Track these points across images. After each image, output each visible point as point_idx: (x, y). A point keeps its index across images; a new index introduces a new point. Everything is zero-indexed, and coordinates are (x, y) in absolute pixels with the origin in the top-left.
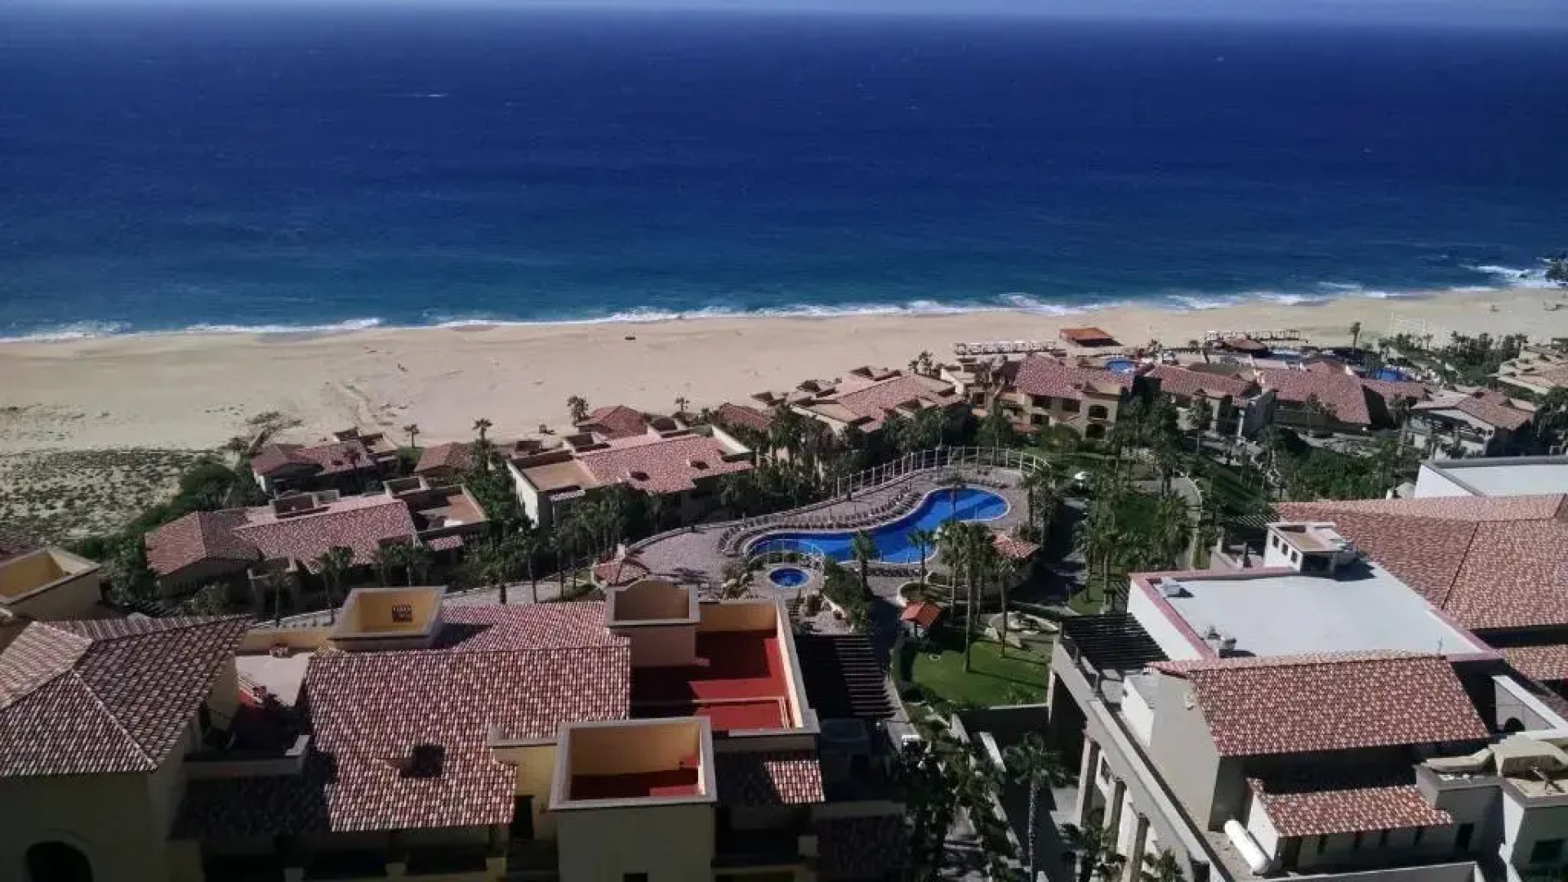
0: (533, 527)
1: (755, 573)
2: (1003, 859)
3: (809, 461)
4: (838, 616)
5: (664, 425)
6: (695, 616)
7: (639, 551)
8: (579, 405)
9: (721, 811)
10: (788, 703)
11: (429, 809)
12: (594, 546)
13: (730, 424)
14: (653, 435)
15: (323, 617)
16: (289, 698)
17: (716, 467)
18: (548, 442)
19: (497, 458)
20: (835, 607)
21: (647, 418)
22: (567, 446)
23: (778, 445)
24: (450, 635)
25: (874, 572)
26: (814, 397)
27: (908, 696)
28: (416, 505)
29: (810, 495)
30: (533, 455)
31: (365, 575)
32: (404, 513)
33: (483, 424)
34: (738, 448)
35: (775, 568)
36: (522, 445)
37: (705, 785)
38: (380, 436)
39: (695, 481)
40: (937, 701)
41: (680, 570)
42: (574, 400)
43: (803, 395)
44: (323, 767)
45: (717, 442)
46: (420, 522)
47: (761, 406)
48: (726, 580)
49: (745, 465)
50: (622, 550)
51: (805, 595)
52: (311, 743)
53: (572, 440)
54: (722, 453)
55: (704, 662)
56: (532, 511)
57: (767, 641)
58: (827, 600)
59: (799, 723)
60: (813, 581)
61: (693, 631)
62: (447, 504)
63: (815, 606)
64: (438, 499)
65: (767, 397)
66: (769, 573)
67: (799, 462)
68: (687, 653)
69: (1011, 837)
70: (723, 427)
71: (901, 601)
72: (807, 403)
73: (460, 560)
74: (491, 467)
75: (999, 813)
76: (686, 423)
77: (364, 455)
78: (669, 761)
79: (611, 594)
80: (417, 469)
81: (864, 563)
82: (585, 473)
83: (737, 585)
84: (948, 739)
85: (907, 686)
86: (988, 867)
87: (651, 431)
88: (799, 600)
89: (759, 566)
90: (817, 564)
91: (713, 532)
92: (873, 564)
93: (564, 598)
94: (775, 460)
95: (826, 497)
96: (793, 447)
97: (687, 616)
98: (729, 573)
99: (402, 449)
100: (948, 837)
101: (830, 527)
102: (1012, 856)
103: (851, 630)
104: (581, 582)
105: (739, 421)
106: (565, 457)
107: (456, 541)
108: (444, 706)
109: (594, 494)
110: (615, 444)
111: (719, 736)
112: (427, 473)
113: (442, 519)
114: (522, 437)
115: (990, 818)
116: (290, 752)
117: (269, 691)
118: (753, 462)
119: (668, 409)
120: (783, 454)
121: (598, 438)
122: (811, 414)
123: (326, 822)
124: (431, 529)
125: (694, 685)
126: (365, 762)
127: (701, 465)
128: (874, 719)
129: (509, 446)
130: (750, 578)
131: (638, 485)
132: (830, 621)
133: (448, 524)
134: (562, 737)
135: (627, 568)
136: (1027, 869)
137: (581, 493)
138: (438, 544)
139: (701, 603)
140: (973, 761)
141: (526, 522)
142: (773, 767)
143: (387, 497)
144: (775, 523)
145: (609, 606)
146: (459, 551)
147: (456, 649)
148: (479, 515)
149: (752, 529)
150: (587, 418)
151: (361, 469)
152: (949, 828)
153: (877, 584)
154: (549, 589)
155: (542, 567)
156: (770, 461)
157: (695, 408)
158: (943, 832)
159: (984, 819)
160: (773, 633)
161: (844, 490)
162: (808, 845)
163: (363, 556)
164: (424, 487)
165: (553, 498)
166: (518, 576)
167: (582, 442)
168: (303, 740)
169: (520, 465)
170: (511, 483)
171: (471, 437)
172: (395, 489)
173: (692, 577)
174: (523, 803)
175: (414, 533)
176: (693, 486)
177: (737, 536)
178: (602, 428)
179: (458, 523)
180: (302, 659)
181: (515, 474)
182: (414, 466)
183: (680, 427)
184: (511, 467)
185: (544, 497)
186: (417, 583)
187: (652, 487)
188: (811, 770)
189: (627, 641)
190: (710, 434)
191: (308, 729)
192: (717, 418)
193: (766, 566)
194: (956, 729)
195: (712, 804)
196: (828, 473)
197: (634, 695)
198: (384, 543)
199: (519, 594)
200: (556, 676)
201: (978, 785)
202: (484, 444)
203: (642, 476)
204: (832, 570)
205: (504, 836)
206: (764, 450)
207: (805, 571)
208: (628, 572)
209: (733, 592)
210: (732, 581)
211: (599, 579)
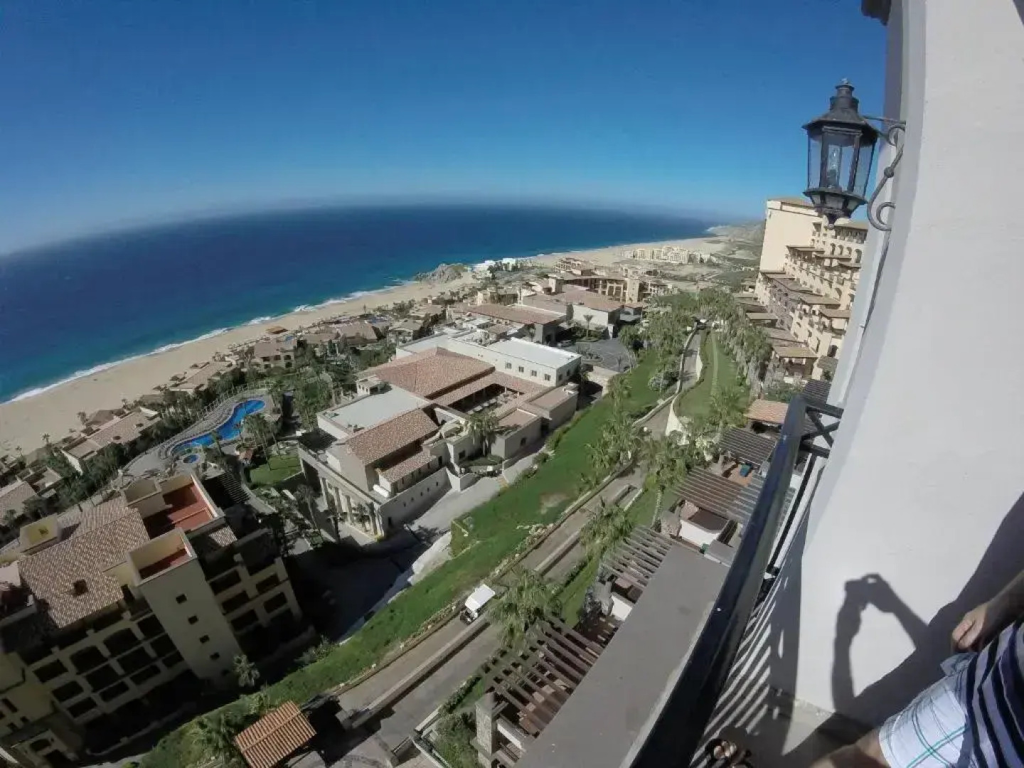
0: (81, 474)
1: (177, 462)
2: (307, 530)
3: (183, 410)
4: (215, 467)
5: (120, 413)
6: (159, 489)
7: (127, 470)
8: (83, 415)
9: (201, 560)
10: (209, 510)
11: (91, 605)
12: (108, 474)
13: (146, 404)
14: (116, 419)
15: (14, 543)
16: (17, 583)
17: (148, 424)
18: (75, 435)
19: (57, 450)
20: (213, 465)
21: (112, 412)
22: (83, 435)
23: (169, 406)
24: (67, 533)
25: (223, 445)
26: (178, 382)
27: (253, 487)
28: (32, 482)
29: (187, 423)
30: (71, 444)
31: (22, 520)
32: (28, 487)
33: (46, 437)
34: (154, 413)
35: (183, 458)
36: (65, 441)
37: (190, 553)
38: (7, 456)
39: (140, 432)
40: (263, 485)
41: (146, 472)
42: (80, 414)
43: (173, 383)
44: (43, 605)
45: (144, 413)
46: (36, 488)
47: (158, 392)
48: (167, 469)
49: (158, 419)
50: (120, 471)
51: (200, 464)
52: (35, 598)
53: (84, 431)
54: (147, 417)
55: (170, 506)
56: (78, 467)
57: (192, 488)
58: (208, 463)
59: (216, 515)
60: (201, 457)
61: (161, 495)
62: (43, 477)
63: (205, 467)
64: (39, 476)
65: (159, 388)
66: (182, 461)
67: (180, 411)
68: (162, 505)
69: (307, 522)
70: (144, 406)
71: (237, 453)
72: (176, 385)
73: (58, 500)
74: (55, 454)
75: (300, 516)
76: (129, 409)
77: (4, 466)
78: (172, 550)
79: (122, 493)
80: (27, 464)
81: (218, 443)
82: (94, 444)
83: (171, 470)
84: (273, 498)
85: (250, 484)
86: (303, 536)
87: (115, 417)
88: (198, 467)
89: (177, 459)
90: (200, 450)
91: (154, 452)
92: (222, 442)
93: (106, 500)
94: (169, 413)
95: (194, 422)
96: (175, 404)
97: (156, 490)
98: (167, 466)
99: (18, 459)
100: (286, 532)
101: (200, 433)
102: (309, 528)
103: (222, 471)
104: (109, 491)
105: (150, 402)
106: (84, 440)
107: (53, 492)
108: (77, 563)
109: (101, 452)
110: (103, 427)
111: (187, 533)
112: (32, 466)
113: (44, 484)
114: (64, 437)
115: (297, 518)
116: (28, 605)
117: (9, 582)
118: (161, 417)
119: (119, 405)
120: (172, 410)
121: (94, 427)
122: (178, 390)
123: (56, 626)
124: (41, 490)
125: (170, 516)
126: (57, 597)
127: (141, 425)
128: (243, 503)
129: (59, 442)
130: (175, 465)
131: (117, 442)
132: (214, 471)
133: (47, 485)
134: (128, 558)
135: (126, 478)
136: (317, 530)
137: (96, 453)
138: (47, 495)
139: (161, 483)
140: (284, 501)
141: (78, 473)
142: (213, 535)
143: (19, 482)
144: (178, 439)
145: (123, 498)
146: (56, 495)
147: (71, 538)
148: (58, 477)
149: (168, 444)
150: (87, 420)
151: (5, 474)
152: (285, 529)
153: (226, 450)
154: (97, 498)
155: (92, 490)
156: (168, 415)
157: (131, 402)
158: (282, 531)
159: (295, 520)
160: (192, 484)
161: (201, 417)
162: (238, 557)
163: (19, 512)
164: (32, 473)
165: (85, 459)
166: (83, 498)
167: (89, 431)
168: (31, 598)
169: (67, 449)
170: (65, 459)
171: (43, 444)
172: (21, 478)
173: (153, 473)
174: (125, 589)
175: (34, 494)
176: (140, 435)
177: (165, 449)
178: (96, 422)
179: (51, 483)
180: (15, 564)
181: (66, 454)
182: (25, 464)
183: (127, 412)
184: (63, 452)
185: (81, 460)
186: (45, 515)
187: (123, 441)
188: (228, 531)
189: (136, 509)
190: (140, 411)
191: (31, 593)
192: (140, 403)
193: (180, 458)
194: (274, 493)
195: (196, 559)
196: (193, 412)
197: (149, 530)
198: (24, 503)
199: (86, 505)
200: (114, 534)
201: (289, 509)
202: (49, 446)
203: (118, 438)
204: (207, 450)
205: (124, 604)
206: (164, 410)
207: (197, 454)
208: (127, 480)
209: (171, 473)
210: (169, 469)
211: (116, 487)
